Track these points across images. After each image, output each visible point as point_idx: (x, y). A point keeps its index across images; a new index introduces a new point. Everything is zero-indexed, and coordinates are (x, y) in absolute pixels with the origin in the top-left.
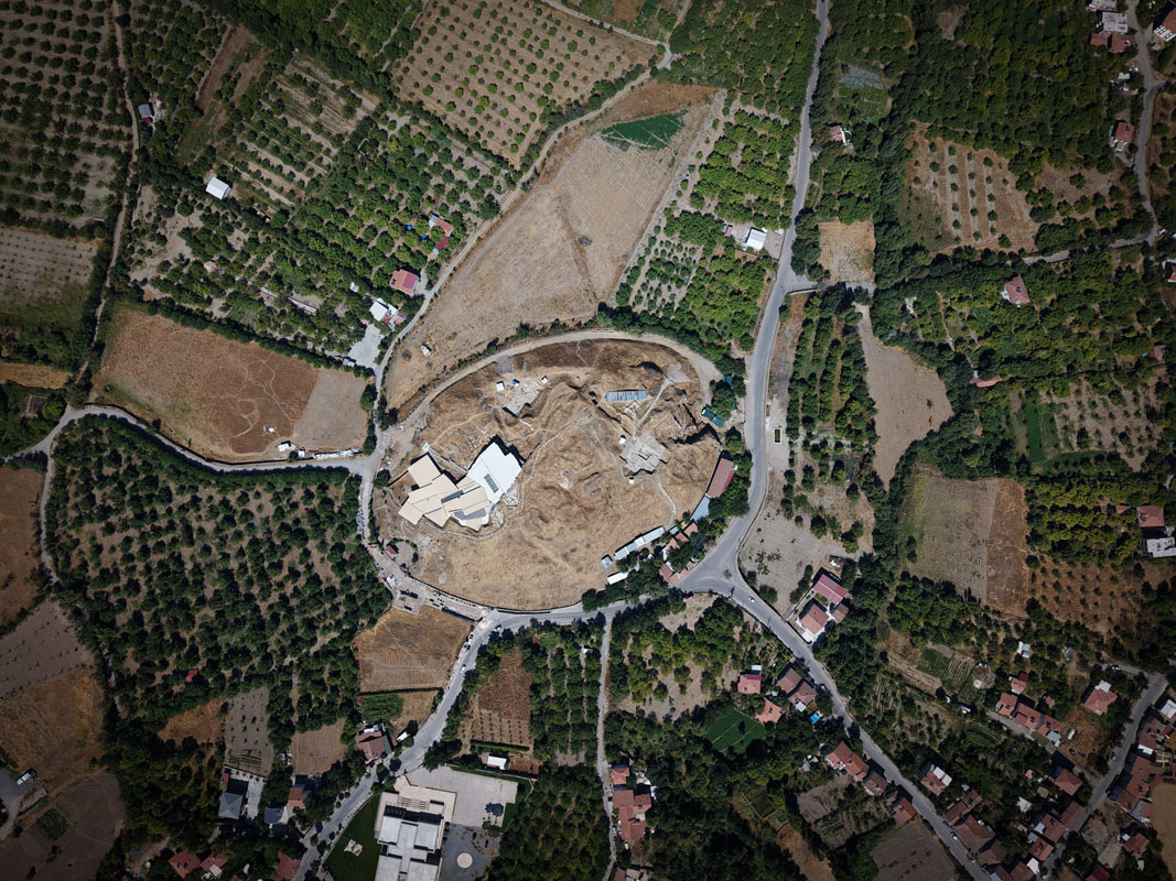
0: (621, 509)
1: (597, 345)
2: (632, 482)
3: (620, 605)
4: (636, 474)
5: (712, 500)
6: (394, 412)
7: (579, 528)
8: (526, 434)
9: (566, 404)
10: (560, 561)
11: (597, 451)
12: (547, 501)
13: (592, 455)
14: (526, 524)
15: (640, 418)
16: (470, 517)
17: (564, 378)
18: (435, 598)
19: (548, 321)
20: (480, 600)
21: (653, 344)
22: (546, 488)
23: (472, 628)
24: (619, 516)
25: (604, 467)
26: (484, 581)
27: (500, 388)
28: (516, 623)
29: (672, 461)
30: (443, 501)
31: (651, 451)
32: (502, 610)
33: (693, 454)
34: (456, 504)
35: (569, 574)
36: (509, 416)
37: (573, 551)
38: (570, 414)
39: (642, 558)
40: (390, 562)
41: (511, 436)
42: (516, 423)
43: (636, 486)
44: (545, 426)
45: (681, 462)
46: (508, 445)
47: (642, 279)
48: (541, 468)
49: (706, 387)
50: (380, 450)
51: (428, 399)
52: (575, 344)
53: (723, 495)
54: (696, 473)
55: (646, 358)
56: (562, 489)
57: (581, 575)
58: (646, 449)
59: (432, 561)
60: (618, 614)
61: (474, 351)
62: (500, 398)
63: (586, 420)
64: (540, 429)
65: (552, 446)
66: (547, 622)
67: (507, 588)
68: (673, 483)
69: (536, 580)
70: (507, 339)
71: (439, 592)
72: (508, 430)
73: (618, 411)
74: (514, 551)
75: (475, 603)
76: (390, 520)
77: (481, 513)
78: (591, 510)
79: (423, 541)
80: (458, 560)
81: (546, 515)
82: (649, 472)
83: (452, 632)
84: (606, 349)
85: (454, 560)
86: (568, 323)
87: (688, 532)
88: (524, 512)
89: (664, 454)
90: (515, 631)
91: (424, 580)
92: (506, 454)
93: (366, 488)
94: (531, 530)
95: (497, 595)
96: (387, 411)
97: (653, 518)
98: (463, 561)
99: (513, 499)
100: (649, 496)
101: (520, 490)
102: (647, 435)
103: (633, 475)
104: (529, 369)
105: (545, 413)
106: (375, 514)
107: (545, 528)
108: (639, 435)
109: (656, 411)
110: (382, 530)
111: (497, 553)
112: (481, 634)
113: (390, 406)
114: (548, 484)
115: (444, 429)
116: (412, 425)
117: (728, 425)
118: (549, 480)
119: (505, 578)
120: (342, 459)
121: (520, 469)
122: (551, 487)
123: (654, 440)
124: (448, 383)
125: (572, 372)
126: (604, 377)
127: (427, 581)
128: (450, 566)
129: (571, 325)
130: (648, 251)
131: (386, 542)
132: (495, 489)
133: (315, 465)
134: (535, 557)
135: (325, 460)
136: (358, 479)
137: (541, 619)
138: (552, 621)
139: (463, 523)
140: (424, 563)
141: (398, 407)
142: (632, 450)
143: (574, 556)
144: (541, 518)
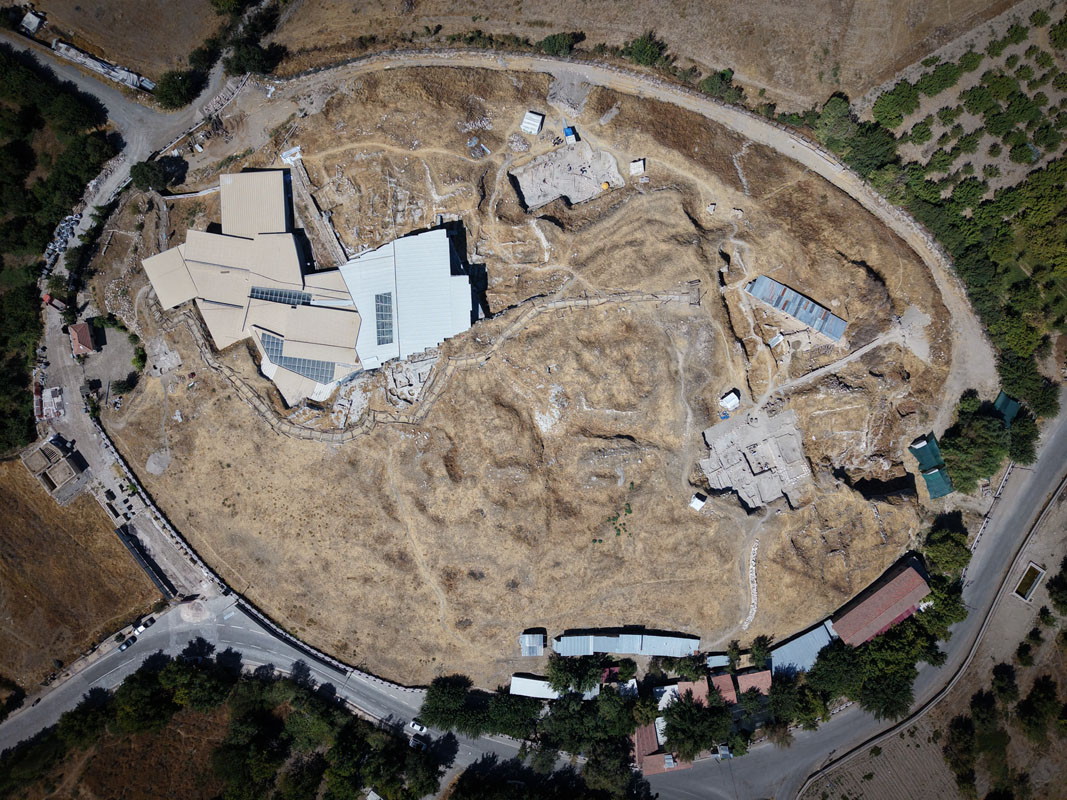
0: (634, 550)
1: (786, 167)
2: (697, 505)
3: (505, 746)
4: (714, 492)
5: (836, 644)
6: (278, 54)
7: (520, 536)
8: (527, 258)
9: (655, 245)
10: (432, 582)
11: (665, 390)
12: (486, 433)
13: (645, 393)
14: (405, 457)
15: (794, 373)
16: (291, 364)
17: (684, 189)
18: (120, 496)
19: (711, 63)
20: (212, 556)
21: (902, 242)
22: (499, 403)
23: (161, 606)
24: (620, 562)
25: (655, 435)
26: (242, 524)
27: (530, 124)
28: (261, 653)
29: (806, 512)
30: (257, 294)
31: (776, 461)
32: (248, 606)
33: (856, 522)
34: (277, 316)
35: (436, 620)
36: (513, 198)
37: (473, 575)
38: (653, 270)
39: (612, 678)
40: (69, 361)
41: (491, 243)
42: (519, 221)
43: (700, 519)
44: (579, 264)
45: (825, 525)
46: (473, 259)
47: (950, 97)
48: (515, 353)
49: (951, 396)
50: (196, 112)
51: (363, 66)
52: (740, 139)
53: (865, 644)
54: (838, 565)
55: (874, 259)
56: (533, 428)
57: (460, 639)
58: (768, 452)
59: (156, 410)
60: (489, 761)
61: (520, 32)
62: (517, 147)
63: (680, 303)
64: (563, 266)
65: (568, 319)
66: (329, 689)
67: (283, 569)
68: (781, 560)
69: (355, 590)
70: (602, 48)
71: (137, 485)
72: (493, 227)
73: (758, 329)
74: (345, 500)
75: (198, 556)
76: (124, 271)
77: (319, 371)
78: (569, 512)
79: (165, 358)
80: (212, 443)
81: (464, 465)
82: (744, 505)
83: (114, 587)
84: (801, 188)
85: (201, 438)
86: (749, 91)
87: (746, 682)
88: (416, 427)
89: (799, 488)
90: (250, 666)
91: (121, 442)
92: (455, 271)
93: (118, 174)
94: (408, 477)
95: (253, 569)
96: (264, 44)
97: (691, 611)
98: (222, 452)
99: (412, 382)
100: (713, 558)
101: (440, 371)
102: (789, 420)
103: (707, 492)
104: (617, 123)
105: (595, 237)
106: (105, 238)
107: (442, 488)
108: (771, 409)
109: (839, 381)
110: (95, 282)
111: (304, 481)
112: (174, 627)
113: (277, 38)
114: (508, 397)
115: (354, 138)
116: (295, 99)
117: (951, 502)
118: (515, 389)
119: (291, 545)
120: (106, 82)
121: (464, 324)
122: (511, 409)
123: (796, 442)
124: (425, 60)
125: (707, 185)
126: (774, 237)
127: (125, 446)
128: (187, 444)
129: (753, 101)
130: (994, 49)
131: (90, 312)
132: (384, 335)
133: (43, 62)
134: (382, 539)
135: (70, 64)
136: (114, 145)
137: (320, 676)
138: (341, 693)
139: (269, 368)
140: (138, 404)
141: (293, 48)
142: (734, 435)
143: (470, 590)
144: (449, 462)
